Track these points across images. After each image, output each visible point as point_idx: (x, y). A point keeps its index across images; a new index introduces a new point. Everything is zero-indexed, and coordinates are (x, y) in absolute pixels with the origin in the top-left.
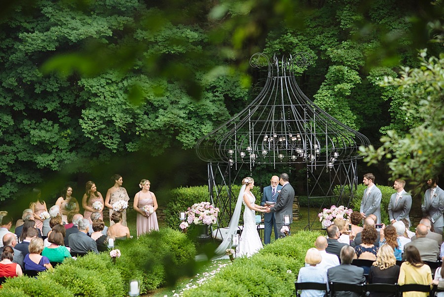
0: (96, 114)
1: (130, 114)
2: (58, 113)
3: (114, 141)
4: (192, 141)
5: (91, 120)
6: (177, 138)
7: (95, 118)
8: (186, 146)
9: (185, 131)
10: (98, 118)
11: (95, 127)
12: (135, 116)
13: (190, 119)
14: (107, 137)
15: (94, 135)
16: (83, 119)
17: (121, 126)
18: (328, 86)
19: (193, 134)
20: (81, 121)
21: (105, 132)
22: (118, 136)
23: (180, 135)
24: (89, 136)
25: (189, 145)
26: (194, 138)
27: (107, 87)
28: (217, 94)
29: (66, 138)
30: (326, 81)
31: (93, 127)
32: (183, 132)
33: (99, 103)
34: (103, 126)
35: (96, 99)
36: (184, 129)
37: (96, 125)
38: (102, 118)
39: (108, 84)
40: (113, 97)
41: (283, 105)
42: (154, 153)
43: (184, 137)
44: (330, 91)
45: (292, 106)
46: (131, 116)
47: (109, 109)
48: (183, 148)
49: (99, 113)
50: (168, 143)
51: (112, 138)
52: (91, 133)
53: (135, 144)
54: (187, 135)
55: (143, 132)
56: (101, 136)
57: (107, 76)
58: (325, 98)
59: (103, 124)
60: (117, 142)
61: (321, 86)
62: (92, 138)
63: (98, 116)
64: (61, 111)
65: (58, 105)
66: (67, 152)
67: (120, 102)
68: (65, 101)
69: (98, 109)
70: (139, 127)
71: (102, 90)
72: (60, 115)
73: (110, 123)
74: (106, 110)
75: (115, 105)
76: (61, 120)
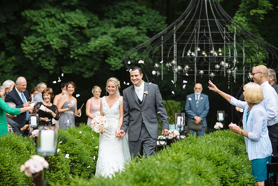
0: (36, 40)
1: (66, 39)
2: (5, 43)
3: (51, 63)
4: (119, 63)
5: (32, 44)
6: (107, 61)
7: (35, 43)
8: (114, 68)
9: (113, 56)
10: (38, 43)
11: (35, 50)
12: (70, 42)
13: (117, 46)
14: (45, 60)
15: (33, 57)
16: (25, 43)
17: (57, 48)
18: (242, 14)
19: (120, 58)
20: (23, 45)
21: (43, 55)
22: (55, 59)
23: (109, 58)
24: (29, 57)
25: (116, 66)
26: (121, 61)
27: (47, 19)
28: (141, 27)
29: (11, 63)
30: (240, 9)
31: (32, 50)
32: (112, 57)
33: (39, 30)
34: (42, 50)
35: (37, 27)
36: (112, 53)
37: (35, 48)
38: (41, 43)
39: (48, 16)
40: (51, 26)
41: (208, 19)
42: (85, 74)
43: (112, 60)
44: (244, 17)
45: (216, 20)
46: (66, 42)
47: (48, 36)
48: (111, 69)
49: (39, 39)
50: (98, 66)
51: (49, 60)
52: (31, 54)
53: (69, 67)
54: (115, 58)
55: (77, 56)
56: (40, 59)
57: (47, 10)
58: (241, 22)
59: (42, 48)
60: (54, 64)
61: (236, 14)
62: (32, 59)
63: (38, 41)
64: (7, 41)
65: (5, 36)
66: (11, 75)
67: (57, 30)
68: (11, 33)
69: (39, 35)
70: (73, 51)
71: (43, 20)
72: (7, 44)
73: (48, 47)
74: (45, 37)
75: (53, 33)
76: (7, 49)
